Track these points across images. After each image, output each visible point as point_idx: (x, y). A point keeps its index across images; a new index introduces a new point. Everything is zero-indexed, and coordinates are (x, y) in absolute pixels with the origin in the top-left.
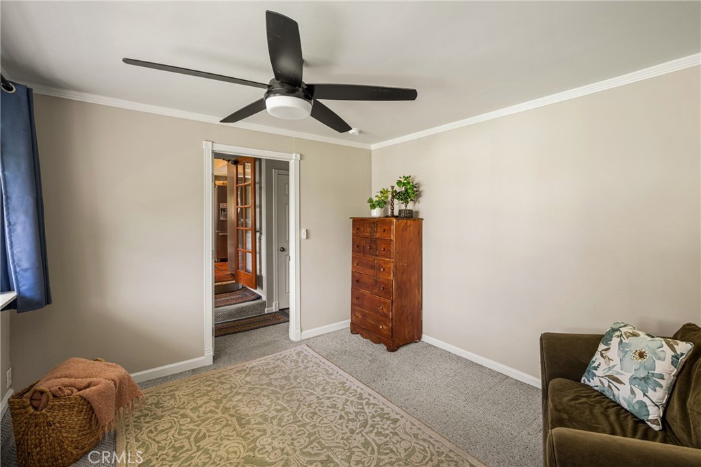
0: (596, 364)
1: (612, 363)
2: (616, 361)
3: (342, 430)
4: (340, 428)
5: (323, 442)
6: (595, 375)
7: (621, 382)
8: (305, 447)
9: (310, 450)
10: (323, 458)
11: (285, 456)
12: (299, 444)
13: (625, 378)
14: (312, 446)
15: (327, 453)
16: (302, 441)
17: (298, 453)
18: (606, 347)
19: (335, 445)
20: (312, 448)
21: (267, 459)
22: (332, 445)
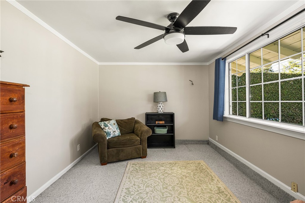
0: (110, 132)
1: (112, 129)
2: (112, 128)
3: (150, 196)
4: (150, 197)
5: (161, 195)
6: (111, 134)
7: (115, 131)
8: (169, 196)
9: (168, 194)
10: (165, 190)
11: (179, 197)
12: (172, 199)
13: (116, 130)
14: (167, 196)
15: (163, 190)
16: (169, 200)
17: (173, 196)
18: (108, 127)
19: (158, 192)
20: (167, 195)
21: (186, 199)
22: (159, 192)
